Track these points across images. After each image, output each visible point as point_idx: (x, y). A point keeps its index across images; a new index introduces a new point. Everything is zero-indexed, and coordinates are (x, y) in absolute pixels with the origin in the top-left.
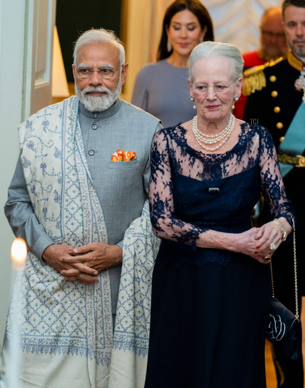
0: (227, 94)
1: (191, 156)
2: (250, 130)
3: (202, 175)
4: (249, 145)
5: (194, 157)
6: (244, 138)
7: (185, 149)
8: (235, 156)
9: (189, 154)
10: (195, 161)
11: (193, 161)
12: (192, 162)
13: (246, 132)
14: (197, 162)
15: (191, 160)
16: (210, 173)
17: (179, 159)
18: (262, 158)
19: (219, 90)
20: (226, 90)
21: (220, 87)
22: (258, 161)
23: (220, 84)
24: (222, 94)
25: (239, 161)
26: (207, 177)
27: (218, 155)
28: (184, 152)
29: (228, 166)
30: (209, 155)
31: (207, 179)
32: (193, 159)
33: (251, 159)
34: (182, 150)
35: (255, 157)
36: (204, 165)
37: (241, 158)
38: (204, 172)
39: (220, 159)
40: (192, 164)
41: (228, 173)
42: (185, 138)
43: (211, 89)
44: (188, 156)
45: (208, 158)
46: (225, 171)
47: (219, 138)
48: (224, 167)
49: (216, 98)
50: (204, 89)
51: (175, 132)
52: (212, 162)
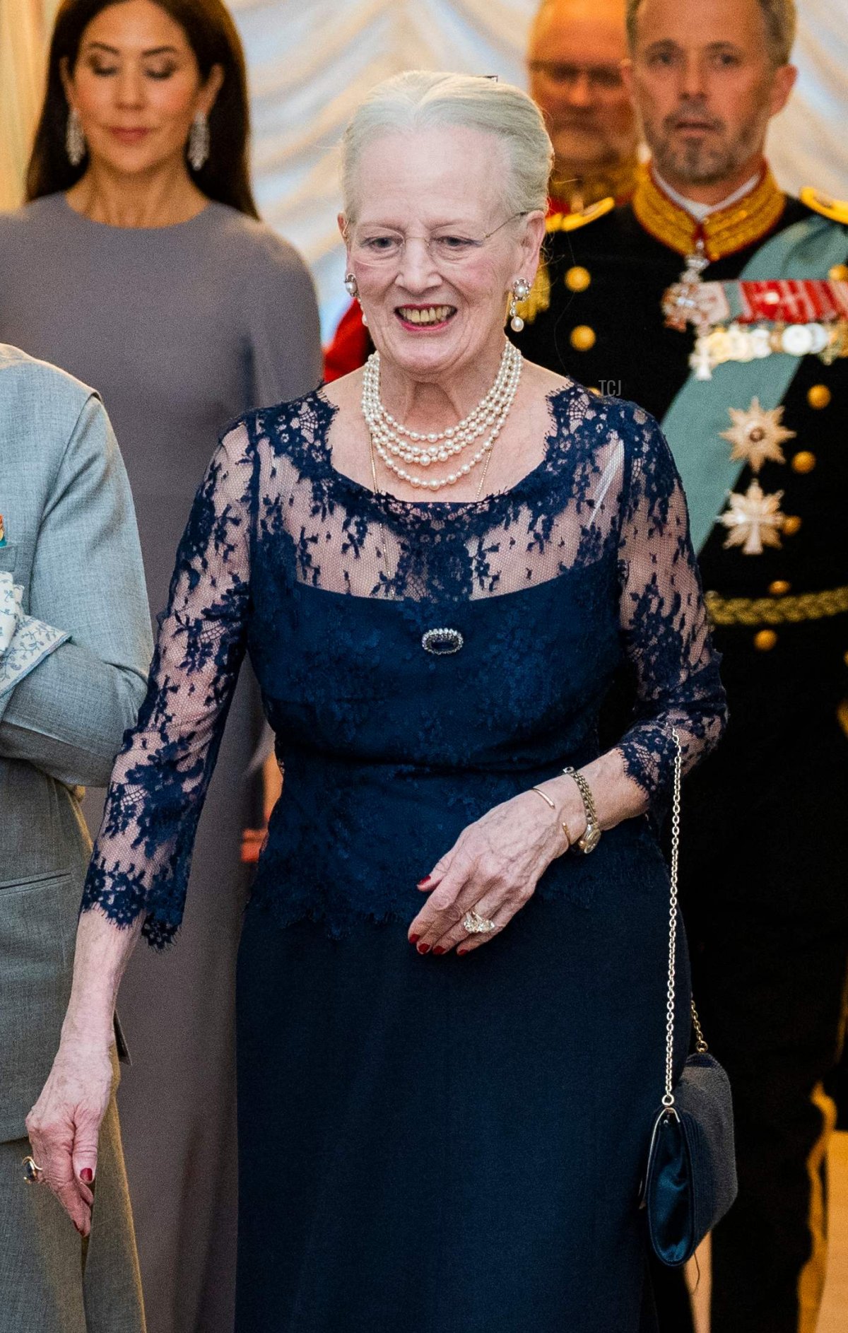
0: (480, 266)
1: (350, 514)
2: (590, 415)
3: (399, 583)
4: (585, 478)
5: (361, 516)
6: (565, 446)
7: (329, 488)
8: (525, 514)
9: (344, 505)
10: (365, 530)
11: (358, 531)
12: (356, 536)
13: (575, 424)
14: (376, 533)
15: (353, 529)
16: (425, 576)
17: (303, 530)
18: (627, 531)
19: (449, 251)
20: (472, 254)
21: (454, 241)
22: (615, 539)
23: (453, 232)
24: (459, 267)
25: (541, 540)
26: (415, 591)
27: (456, 506)
28: (326, 500)
29: (495, 549)
30: (422, 506)
31: (416, 598)
32: (357, 524)
33: (589, 534)
34: (317, 494)
35: (605, 528)
36: (404, 547)
37: (548, 526)
38: (401, 573)
39: (463, 524)
40: (356, 543)
41: (496, 578)
42: (328, 448)
43: (416, 249)
44: (340, 513)
45: (417, 518)
46: (483, 570)
47: (456, 439)
48: (481, 554)
49: (435, 281)
50: (391, 249)
51: (295, 424)
52: (433, 533)
